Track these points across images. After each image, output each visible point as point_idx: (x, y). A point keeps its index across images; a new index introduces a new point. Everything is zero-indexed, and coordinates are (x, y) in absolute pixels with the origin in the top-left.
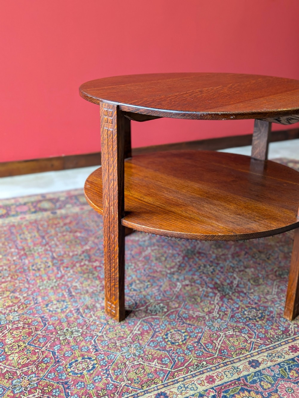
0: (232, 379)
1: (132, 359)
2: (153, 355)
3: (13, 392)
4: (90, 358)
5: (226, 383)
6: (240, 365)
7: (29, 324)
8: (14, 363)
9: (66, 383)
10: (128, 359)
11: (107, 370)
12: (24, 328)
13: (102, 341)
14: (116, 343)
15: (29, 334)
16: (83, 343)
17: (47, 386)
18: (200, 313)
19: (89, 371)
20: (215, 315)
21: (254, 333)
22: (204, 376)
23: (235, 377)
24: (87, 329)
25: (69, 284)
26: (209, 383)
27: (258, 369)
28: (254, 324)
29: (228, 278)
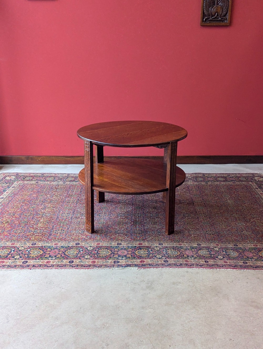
1: (77, 234)
3: (34, 233)
5: (103, 246)
6: (113, 243)
7: (52, 218)
8: (39, 226)
9: (51, 234)
11: (66, 234)
12: (49, 218)
13: (72, 227)
14: (76, 229)
15: (50, 220)
16: (65, 226)
17: (44, 233)
18: (117, 227)
19: (60, 233)
20: (123, 229)
21: (131, 237)
22: (97, 243)
23: (108, 245)
24: (70, 223)
25: (76, 209)
26: (97, 245)
27: (119, 245)
28: (134, 235)
29: (144, 220)
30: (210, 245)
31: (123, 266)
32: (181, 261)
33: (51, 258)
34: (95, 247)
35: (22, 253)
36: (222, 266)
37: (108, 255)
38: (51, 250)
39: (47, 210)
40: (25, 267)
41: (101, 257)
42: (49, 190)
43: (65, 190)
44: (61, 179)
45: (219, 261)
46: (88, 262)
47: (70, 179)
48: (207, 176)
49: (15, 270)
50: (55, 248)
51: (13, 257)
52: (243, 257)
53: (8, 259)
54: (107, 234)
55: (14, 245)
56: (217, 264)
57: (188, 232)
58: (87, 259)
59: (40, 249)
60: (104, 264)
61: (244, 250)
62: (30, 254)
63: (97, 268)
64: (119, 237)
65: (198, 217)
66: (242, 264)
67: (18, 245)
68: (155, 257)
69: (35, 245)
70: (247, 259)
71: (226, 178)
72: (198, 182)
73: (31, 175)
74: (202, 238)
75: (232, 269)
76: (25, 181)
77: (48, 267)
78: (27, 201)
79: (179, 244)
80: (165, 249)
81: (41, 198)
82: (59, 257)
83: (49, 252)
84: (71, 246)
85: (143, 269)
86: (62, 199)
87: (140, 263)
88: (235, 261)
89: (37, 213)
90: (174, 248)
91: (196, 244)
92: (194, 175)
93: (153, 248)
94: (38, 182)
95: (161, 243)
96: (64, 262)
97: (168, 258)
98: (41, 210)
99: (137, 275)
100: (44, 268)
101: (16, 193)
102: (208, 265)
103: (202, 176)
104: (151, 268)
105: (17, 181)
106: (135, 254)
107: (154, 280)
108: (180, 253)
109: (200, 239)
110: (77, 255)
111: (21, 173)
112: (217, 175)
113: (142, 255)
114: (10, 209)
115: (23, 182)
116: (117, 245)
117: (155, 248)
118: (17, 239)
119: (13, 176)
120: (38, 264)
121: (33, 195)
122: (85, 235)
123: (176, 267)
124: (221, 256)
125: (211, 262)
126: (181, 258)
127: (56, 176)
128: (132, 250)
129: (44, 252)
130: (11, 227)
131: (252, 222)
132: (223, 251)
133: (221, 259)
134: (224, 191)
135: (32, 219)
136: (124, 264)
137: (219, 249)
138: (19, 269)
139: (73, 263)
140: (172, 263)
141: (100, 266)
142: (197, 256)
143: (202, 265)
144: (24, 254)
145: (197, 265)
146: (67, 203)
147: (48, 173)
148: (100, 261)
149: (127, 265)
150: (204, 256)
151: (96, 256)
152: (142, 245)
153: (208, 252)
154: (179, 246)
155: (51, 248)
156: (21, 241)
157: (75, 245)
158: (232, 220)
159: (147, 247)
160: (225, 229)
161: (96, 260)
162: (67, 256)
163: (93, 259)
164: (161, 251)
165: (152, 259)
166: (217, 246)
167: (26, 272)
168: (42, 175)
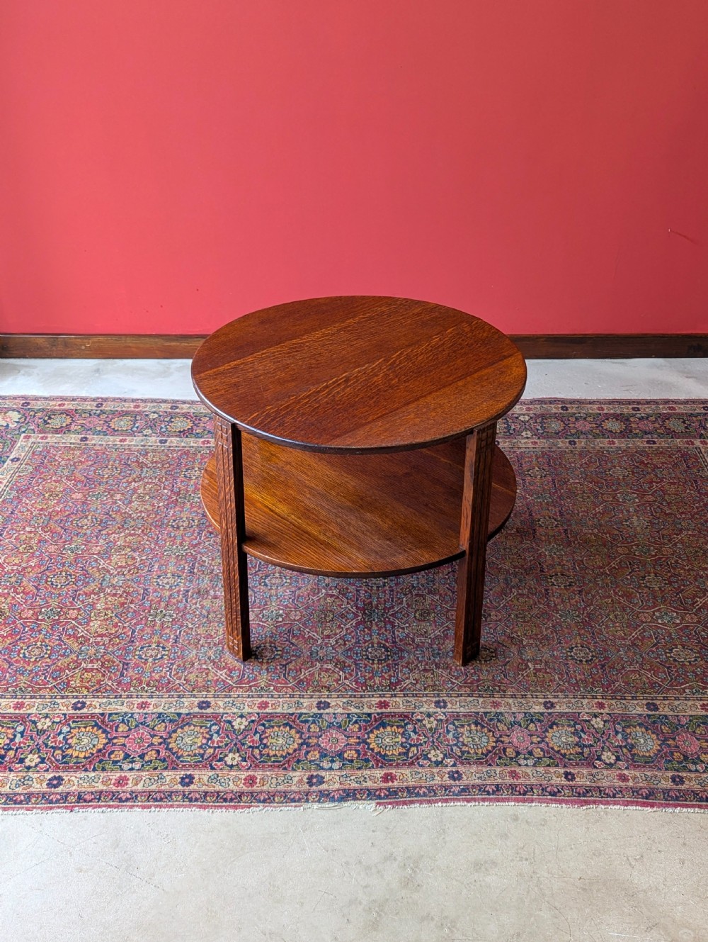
0: (285, 712)
1: (203, 662)
2: (226, 664)
3: (77, 657)
4: (163, 648)
5: (276, 713)
6: (306, 702)
7: (128, 594)
8: (93, 629)
9: (127, 664)
10: (199, 660)
11: (172, 664)
12: (121, 596)
13: (187, 634)
14: (199, 640)
15: (122, 604)
16: (168, 631)
17: (109, 661)
18: (315, 634)
19: (155, 660)
20: (332, 641)
21: (357, 674)
22: (260, 700)
23: (291, 711)
24: (182, 616)
25: (199, 556)
26: (259, 707)
27: (322, 711)
28: (366, 666)
29: (392, 601)
30: (580, 705)
31: (334, 796)
32: (499, 774)
33: (130, 766)
34: (253, 718)
35: (45, 742)
36: (614, 796)
37: (291, 751)
38: (130, 730)
39: (115, 558)
40: (56, 802)
41: (273, 759)
42: (119, 474)
43: (166, 473)
44: (152, 425)
45: (605, 772)
46: (233, 781)
47: (180, 424)
48: (574, 410)
49: (28, 812)
50: (141, 723)
51: (22, 761)
52: (672, 753)
53: (5, 768)
54: (287, 664)
55: (21, 711)
56: (600, 785)
57: (519, 651)
58: (231, 766)
59: (96, 725)
60: (279, 788)
61: (676, 727)
62: (71, 747)
63: (260, 804)
64: (323, 674)
65: (546, 590)
66: (670, 784)
67: (33, 711)
68: (426, 757)
69: (82, 711)
70: (681, 762)
71: (628, 420)
72: (547, 438)
73: (66, 407)
74: (557, 677)
75: (642, 806)
76: (49, 432)
77: (121, 800)
78: (56, 521)
79: (494, 702)
80: (454, 725)
81: (96, 507)
82: (151, 761)
83: (122, 740)
84: (187, 714)
85: (390, 806)
86: (157, 514)
87: (383, 785)
88: (649, 774)
89: (86, 574)
90: (478, 720)
91: (540, 700)
92: (538, 406)
93: (419, 720)
94: (86, 439)
95: (441, 699)
96: (168, 779)
97: (462, 763)
98: (96, 560)
99: (373, 831)
100: (110, 806)
101: (23, 483)
102: (573, 790)
103: (561, 411)
104: (413, 806)
105: (24, 432)
106: (368, 748)
107: (422, 853)
108: (496, 742)
109: (551, 681)
110: (202, 752)
111: (36, 399)
112: (603, 409)
113: (387, 752)
114: (9, 556)
115: (42, 438)
116: (315, 710)
117: (424, 722)
118: (29, 686)
119: (14, 410)
120: (93, 790)
121: (74, 496)
122: (224, 668)
123: (484, 800)
124: (609, 754)
125: (583, 777)
126: (496, 760)
127: (140, 413)
128: (360, 729)
129: (110, 740)
130: (11, 635)
131: (700, 608)
132: (617, 733)
133: (611, 765)
134: (621, 477)
135: (73, 599)
136: (338, 790)
137: (605, 721)
138: (39, 811)
139: (192, 787)
140: (472, 783)
141: (269, 799)
142: (542, 753)
143: (556, 790)
144: (52, 747)
145: (543, 789)
146: (173, 526)
147: (114, 400)
148: (267, 775)
149: (344, 790)
150: (561, 754)
151: (258, 757)
152: (388, 710)
153: (573, 733)
154: (493, 710)
155: (128, 721)
156: (41, 693)
157: (197, 710)
158: (642, 601)
159: (404, 716)
160: (624, 639)
161: (256, 774)
162: (174, 754)
163: (249, 769)
164: (440, 734)
165: (416, 769)
166: (600, 709)
167: (57, 820)
168: (97, 406)
